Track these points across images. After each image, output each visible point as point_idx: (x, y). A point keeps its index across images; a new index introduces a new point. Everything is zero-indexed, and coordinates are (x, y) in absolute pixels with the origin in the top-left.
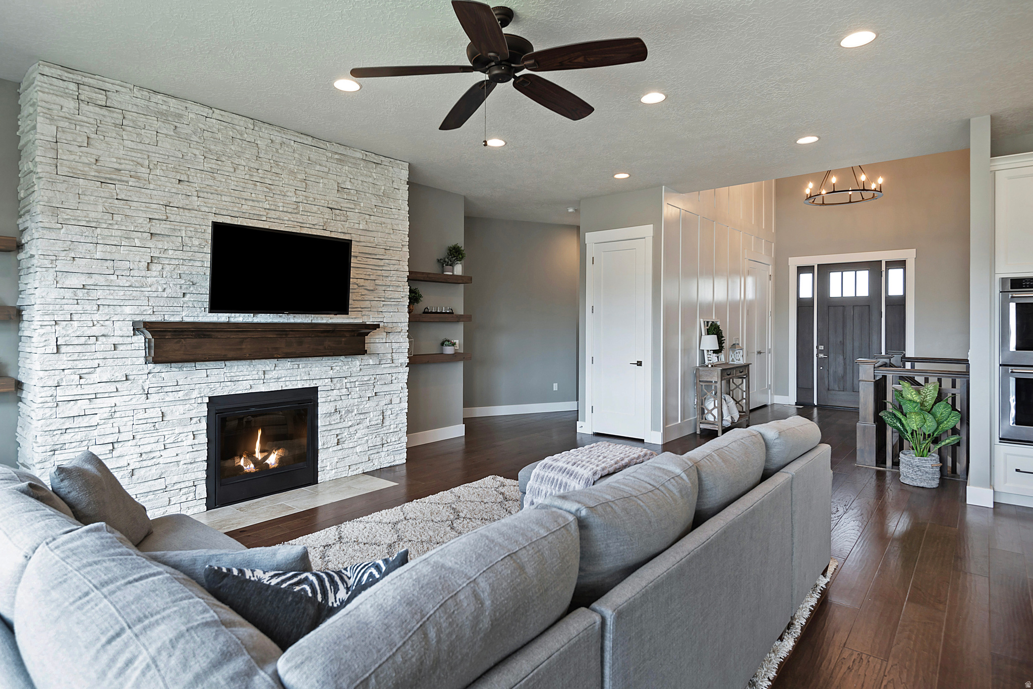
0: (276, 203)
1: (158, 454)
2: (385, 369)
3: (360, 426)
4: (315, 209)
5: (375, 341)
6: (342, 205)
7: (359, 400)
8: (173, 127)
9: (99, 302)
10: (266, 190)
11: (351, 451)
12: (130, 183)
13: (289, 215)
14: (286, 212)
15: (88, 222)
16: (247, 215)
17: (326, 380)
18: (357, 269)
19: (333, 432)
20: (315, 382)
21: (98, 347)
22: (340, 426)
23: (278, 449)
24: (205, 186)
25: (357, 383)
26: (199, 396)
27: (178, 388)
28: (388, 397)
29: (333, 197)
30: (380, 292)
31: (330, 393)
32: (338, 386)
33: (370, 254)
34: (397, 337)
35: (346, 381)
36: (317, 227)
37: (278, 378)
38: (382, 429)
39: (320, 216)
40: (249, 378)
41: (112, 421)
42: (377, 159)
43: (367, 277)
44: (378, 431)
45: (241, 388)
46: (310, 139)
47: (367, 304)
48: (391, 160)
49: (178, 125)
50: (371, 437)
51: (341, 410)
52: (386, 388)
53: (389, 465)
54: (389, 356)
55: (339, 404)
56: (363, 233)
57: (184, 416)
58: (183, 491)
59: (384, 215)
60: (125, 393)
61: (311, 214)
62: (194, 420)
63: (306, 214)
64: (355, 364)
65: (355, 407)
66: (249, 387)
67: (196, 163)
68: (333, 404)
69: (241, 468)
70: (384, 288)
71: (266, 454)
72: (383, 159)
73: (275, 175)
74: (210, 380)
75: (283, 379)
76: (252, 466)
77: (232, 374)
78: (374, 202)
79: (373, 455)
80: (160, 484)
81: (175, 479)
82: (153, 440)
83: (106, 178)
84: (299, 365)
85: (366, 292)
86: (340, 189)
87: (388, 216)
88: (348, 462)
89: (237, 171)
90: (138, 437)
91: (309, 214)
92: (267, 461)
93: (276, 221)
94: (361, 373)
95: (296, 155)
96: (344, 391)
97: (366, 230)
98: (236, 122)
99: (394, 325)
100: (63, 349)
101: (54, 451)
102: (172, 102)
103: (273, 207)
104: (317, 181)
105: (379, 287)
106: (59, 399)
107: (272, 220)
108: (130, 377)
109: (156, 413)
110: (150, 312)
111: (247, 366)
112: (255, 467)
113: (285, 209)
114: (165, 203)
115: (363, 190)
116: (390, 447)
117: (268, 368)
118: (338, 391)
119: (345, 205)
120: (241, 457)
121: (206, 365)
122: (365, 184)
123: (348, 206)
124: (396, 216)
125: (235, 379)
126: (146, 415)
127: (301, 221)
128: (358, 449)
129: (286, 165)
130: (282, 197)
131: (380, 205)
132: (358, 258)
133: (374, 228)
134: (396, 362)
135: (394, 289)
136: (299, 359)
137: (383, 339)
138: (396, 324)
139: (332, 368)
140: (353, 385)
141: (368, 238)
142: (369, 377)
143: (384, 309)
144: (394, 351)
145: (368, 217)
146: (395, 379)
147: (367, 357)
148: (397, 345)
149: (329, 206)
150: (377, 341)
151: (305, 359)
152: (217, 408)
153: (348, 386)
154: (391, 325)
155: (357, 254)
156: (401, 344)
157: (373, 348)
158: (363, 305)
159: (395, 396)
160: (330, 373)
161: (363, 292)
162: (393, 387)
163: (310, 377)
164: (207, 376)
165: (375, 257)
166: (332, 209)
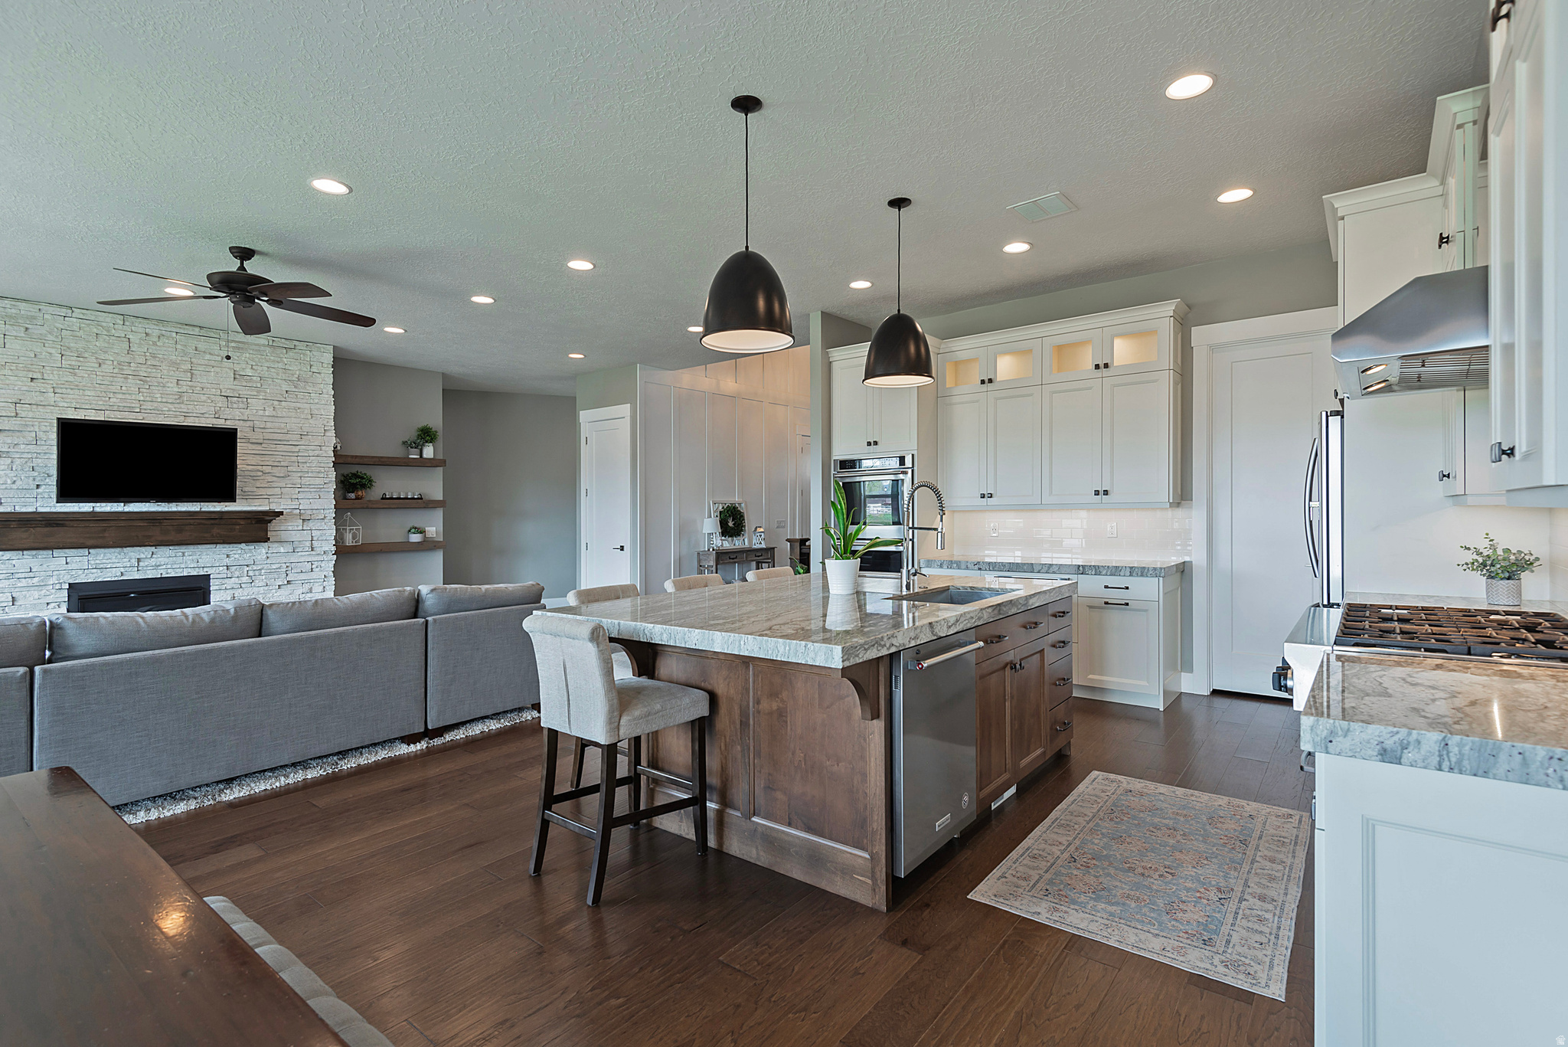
0: (152, 395)
2: (303, 556)
4: (203, 398)
5: (287, 529)
6: (240, 392)
7: (266, 588)
8: (23, 329)
10: (139, 382)
13: (170, 406)
14: (167, 403)
16: (115, 408)
17: (221, 568)
20: (205, 569)
24: (63, 382)
25: (263, 571)
26: (57, 582)
27: (31, 575)
28: (307, 587)
29: (228, 384)
30: (294, 478)
31: (226, 580)
32: (237, 574)
33: (280, 440)
34: (319, 524)
35: (248, 569)
36: (207, 416)
37: (158, 566)
39: (211, 404)
40: (118, 565)
42: (290, 345)
43: (276, 464)
45: (109, 574)
46: (197, 329)
47: (277, 491)
48: (307, 343)
49: (30, 327)
52: (303, 576)
54: (308, 544)
55: (238, 593)
56: (270, 419)
57: (40, 601)
61: (199, 403)
62: (50, 605)
63: (192, 403)
64: (260, 551)
65: (261, 596)
66: (120, 574)
67: (51, 361)
68: (232, 592)
70: (299, 475)
72: (297, 343)
73: (151, 367)
74: (69, 567)
75: (164, 567)
77: (98, 562)
78: (285, 387)
84: (183, 553)
85: (275, 479)
86: (237, 376)
87: (305, 401)
89: (103, 366)
93: (153, 412)
94: (269, 561)
95: (179, 347)
96: (245, 579)
97: (273, 416)
98: (101, 319)
99: (314, 511)
102: (22, 305)
103: (149, 399)
104: (207, 370)
105: (293, 473)
107: (149, 411)
111: (116, 554)
113: (164, 400)
114: (14, 400)
115: (270, 376)
117: (142, 556)
118: (237, 579)
119: (244, 392)
121: (65, 553)
122: (273, 370)
123: (249, 393)
124: (316, 401)
125: (101, 566)
127: (184, 410)
129: (165, 357)
130: (160, 388)
131: (294, 390)
132: (263, 445)
133: (284, 414)
134: (318, 550)
135: (315, 475)
136: (184, 547)
137: (297, 526)
138: (318, 511)
139: (228, 556)
140: (257, 573)
141: (277, 425)
142: (280, 565)
143: (300, 496)
144: (315, 539)
145: (277, 403)
146: (317, 567)
147: (276, 545)
148: (319, 532)
149: (222, 394)
150: (290, 528)
151: (192, 547)
152: (80, 594)
153: (251, 573)
154: (309, 512)
155: (261, 441)
156: (324, 532)
157: (284, 536)
158: (270, 491)
159: (317, 584)
160: (227, 561)
161: (270, 479)
162: (313, 575)
163: (200, 565)
164: (67, 563)
165: (285, 443)
166: (227, 397)
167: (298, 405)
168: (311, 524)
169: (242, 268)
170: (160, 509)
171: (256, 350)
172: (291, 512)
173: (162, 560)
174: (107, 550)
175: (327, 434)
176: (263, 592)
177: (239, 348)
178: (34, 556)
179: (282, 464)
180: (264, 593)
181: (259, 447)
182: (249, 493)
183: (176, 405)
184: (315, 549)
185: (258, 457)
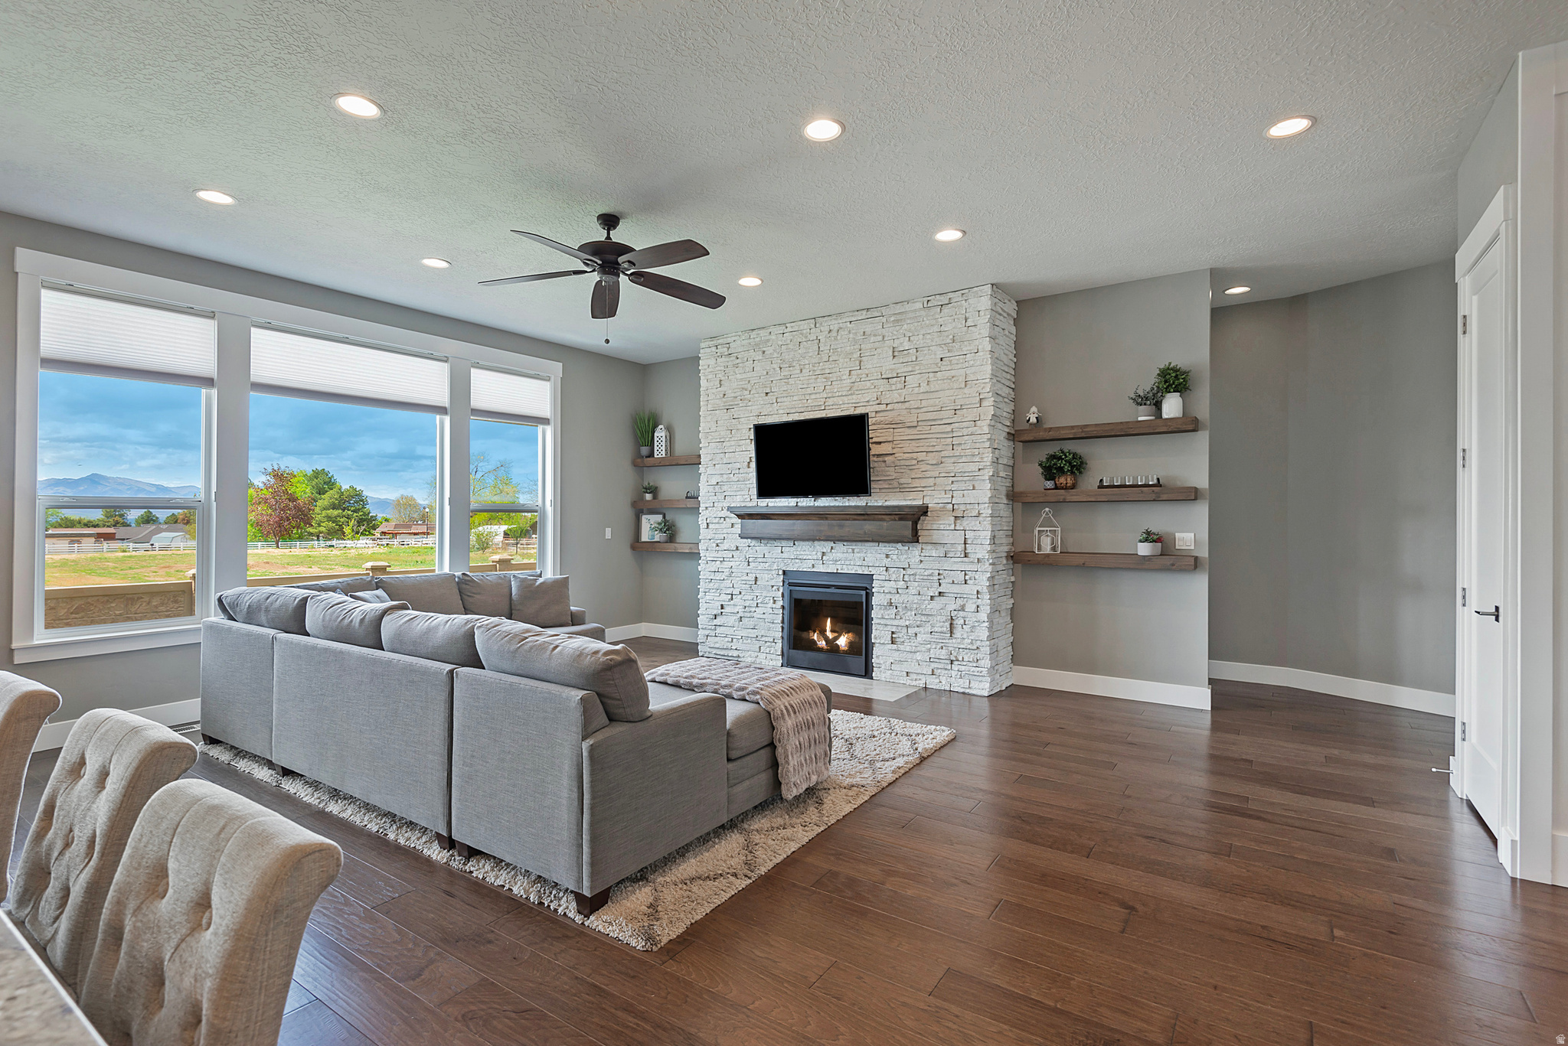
1: (753, 609)
2: (957, 564)
3: (921, 629)
4: (868, 384)
5: (939, 528)
6: (899, 371)
7: (919, 597)
8: (761, 353)
9: (725, 494)
11: (910, 655)
12: (741, 405)
13: (845, 398)
14: (842, 396)
15: (720, 438)
17: (882, 569)
18: (917, 441)
19: (889, 628)
20: (869, 569)
21: (723, 526)
22: (896, 622)
23: (848, 632)
25: (917, 577)
26: (777, 568)
27: (764, 560)
28: (960, 602)
29: (888, 365)
30: (947, 465)
31: (886, 584)
32: (894, 577)
33: (934, 420)
34: (974, 523)
35: (904, 572)
36: (871, 403)
37: (836, 561)
38: (950, 641)
39: (874, 390)
40: (810, 557)
41: (731, 578)
42: (944, 300)
43: (931, 449)
44: (944, 641)
45: (805, 566)
46: (864, 312)
47: (931, 482)
48: (963, 292)
49: (764, 349)
50: (934, 647)
51: (898, 605)
52: (955, 589)
53: (962, 690)
54: (961, 548)
55: (895, 599)
57: (769, 583)
58: (768, 644)
59: (954, 367)
60: (737, 559)
61: (866, 391)
62: (775, 587)
64: (912, 555)
65: (915, 606)
66: (811, 566)
68: (888, 596)
69: (814, 642)
70: (953, 460)
71: (836, 634)
72: (951, 295)
73: (833, 363)
74: (785, 555)
75: (839, 563)
76: (824, 643)
77: (799, 553)
79: (939, 671)
80: (753, 633)
81: (763, 633)
82: (750, 598)
83: (729, 405)
84: (853, 550)
85: (929, 467)
86: (896, 354)
87: (960, 366)
88: (906, 667)
90: (743, 593)
91: (863, 392)
92: (837, 642)
93: (834, 407)
94: (921, 566)
95: (851, 336)
96: (901, 584)
97: (927, 392)
98: (801, 328)
99: (968, 506)
100: (711, 526)
101: (706, 592)
102: (763, 332)
103: (830, 395)
104: (872, 354)
105: (946, 459)
106: (708, 559)
107: (831, 407)
108: (739, 548)
109: (752, 577)
110: (749, 500)
111: (808, 547)
112: (826, 644)
114: (756, 414)
115: (925, 345)
116: (963, 668)
117: (825, 551)
118: (894, 583)
119: (902, 369)
120: (815, 632)
121: (781, 543)
122: (928, 336)
123: (906, 369)
124: (972, 362)
125: (800, 557)
126: (746, 578)
127: (854, 401)
128: (918, 656)
129: (843, 349)
130: (839, 382)
131: (948, 355)
132: (918, 428)
134: (973, 557)
135: (969, 459)
136: (854, 544)
137: (950, 525)
138: (971, 506)
139: (887, 556)
140: (912, 578)
141: (931, 402)
142: (931, 571)
143: (954, 487)
144: (969, 541)
145: (931, 375)
146: (970, 579)
147: (929, 547)
148: (973, 533)
149: (883, 377)
150: (942, 527)
151: (860, 544)
152: (790, 581)
153: (906, 578)
154: (962, 507)
155: (915, 424)
156: (978, 533)
157: (936, 536)
158: (924, 483)
159: (971, 602)
160: (887, 562)
161: (924, 467)
162: (966, 589)
163: (865, 563)
164: (782, 552)
165: (939, 422)
166: (888, 379)
167: (953, 373)
168: (965, 523)
169: (608, 237)
170: (837, 504)
171: (913, 318)
172: (944, 507)
173: (840, 555)
174: (804, 543)
175: (985, 403)
176: (916, 601)
177: (897, 321)
178: (766, 545)
179: (937, 448)
180: (917, 603)
181: (914, 431)
182: (905, 486)
183: (850, 397)
184: (970, 555)
185: (914, 443)
